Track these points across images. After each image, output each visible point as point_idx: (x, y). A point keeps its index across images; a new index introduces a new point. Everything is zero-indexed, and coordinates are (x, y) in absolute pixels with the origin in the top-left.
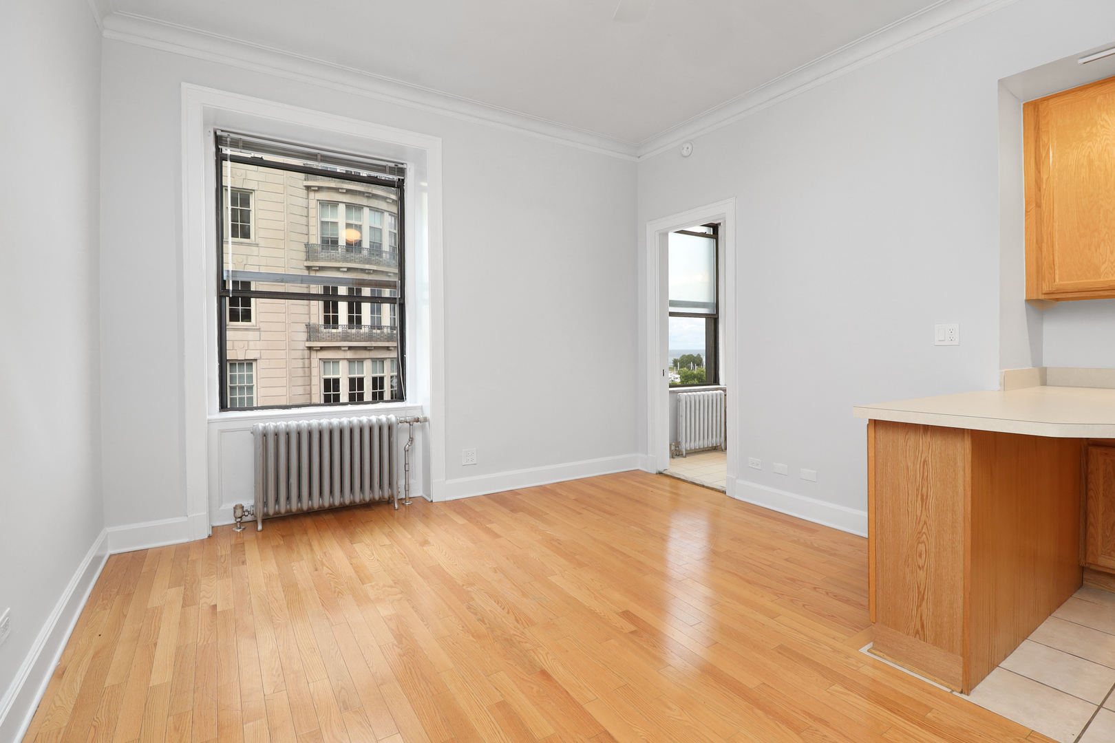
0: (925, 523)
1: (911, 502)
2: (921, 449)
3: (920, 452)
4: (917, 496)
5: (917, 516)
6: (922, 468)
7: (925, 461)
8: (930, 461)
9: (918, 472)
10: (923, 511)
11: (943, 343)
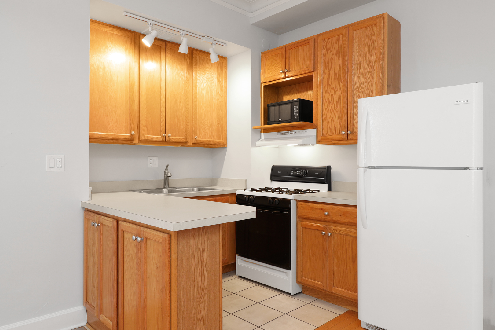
0: (203, 289)
1: (196, 279)
2: (201, 242)
3: (201, 243)
4: (199, 274)
5: (199, 287)
6: (201, 255)
7: (203, 249)
8: (205, 248)
9: (200, 258)
10: (202, 282)
11: (53, 169)
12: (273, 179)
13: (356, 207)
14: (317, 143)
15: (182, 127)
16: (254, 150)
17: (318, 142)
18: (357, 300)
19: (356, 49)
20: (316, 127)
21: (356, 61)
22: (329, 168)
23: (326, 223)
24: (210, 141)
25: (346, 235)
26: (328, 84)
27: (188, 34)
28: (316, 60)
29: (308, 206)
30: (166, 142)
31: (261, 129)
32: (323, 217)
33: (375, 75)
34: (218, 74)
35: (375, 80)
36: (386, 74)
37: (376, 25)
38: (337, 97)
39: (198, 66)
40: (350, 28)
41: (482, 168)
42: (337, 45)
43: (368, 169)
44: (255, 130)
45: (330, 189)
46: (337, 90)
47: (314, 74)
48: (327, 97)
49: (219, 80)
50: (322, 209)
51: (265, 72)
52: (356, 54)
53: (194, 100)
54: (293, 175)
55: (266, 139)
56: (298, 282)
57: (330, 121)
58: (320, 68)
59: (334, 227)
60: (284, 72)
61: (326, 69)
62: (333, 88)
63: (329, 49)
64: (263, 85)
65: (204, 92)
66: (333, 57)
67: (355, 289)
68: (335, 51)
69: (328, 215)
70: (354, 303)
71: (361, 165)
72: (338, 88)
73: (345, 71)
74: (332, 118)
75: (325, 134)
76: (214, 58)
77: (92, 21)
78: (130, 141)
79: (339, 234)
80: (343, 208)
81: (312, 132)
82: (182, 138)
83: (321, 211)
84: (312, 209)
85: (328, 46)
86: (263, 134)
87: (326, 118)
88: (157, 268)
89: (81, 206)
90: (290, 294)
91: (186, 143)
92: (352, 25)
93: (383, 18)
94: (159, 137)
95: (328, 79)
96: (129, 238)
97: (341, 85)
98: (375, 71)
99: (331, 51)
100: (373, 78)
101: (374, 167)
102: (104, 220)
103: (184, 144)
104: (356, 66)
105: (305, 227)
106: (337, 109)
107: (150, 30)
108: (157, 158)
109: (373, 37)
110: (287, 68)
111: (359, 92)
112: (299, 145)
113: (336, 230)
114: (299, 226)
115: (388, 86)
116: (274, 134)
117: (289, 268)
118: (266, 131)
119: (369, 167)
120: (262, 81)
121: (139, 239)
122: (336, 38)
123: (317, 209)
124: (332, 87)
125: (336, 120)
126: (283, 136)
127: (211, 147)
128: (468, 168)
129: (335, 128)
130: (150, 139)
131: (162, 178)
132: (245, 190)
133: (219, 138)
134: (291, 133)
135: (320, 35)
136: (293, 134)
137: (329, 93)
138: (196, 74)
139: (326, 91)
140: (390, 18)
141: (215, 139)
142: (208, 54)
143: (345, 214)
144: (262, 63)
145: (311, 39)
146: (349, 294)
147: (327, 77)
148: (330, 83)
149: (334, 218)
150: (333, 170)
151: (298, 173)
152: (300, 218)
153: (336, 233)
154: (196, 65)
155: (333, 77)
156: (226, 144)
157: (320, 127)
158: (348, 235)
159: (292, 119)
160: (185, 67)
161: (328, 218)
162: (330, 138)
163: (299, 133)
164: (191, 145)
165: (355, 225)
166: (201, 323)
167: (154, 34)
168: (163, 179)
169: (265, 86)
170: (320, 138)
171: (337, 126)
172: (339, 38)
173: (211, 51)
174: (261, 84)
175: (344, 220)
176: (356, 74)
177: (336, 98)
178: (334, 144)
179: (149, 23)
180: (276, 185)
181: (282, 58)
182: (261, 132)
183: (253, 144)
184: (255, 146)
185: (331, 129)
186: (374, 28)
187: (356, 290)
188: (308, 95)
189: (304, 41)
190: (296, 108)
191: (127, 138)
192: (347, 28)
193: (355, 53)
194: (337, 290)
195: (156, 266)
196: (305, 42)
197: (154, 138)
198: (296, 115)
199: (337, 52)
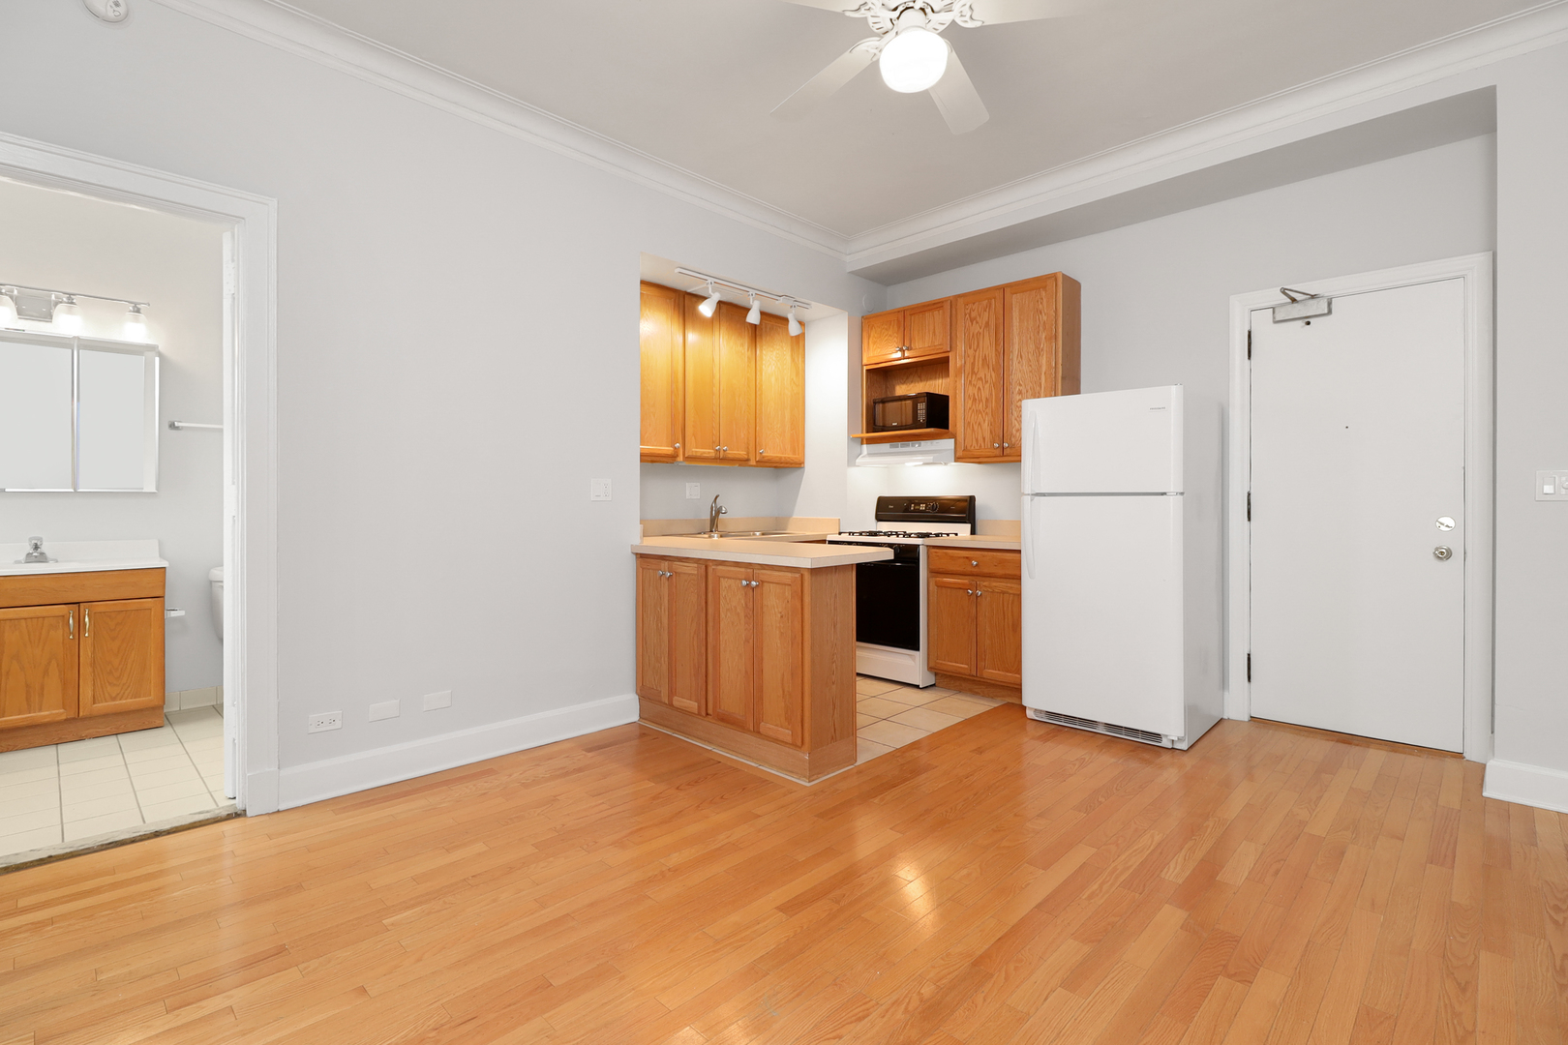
1: (829, 632)
4: (832, 625)
5: (832, 642)
11: (599, 499)
12: (879, 518)
13: (1019, 551)
14: (955, 461)
15: (742, 436)
16: (853, 472)
17: (957, 459)
18: (1021, 685)
19: (1016, 322)
20: (954, 436)
21: (1016, 340)
22: (972, 499)
23: (973, 578)
24: (781, 458)
25: (1004, 593)
26: (973, 372)
27: (760, 293)
28: (953, 334)
29: (946, 553)
30: (722, 459)
31: (862, 439)
32: (969, 569)
33: (1044, 361)
34: (792, 350)
35: (1044, 369)
36: (1060, 361)
37: (1045, 288)
38: (987, 392)
39: (764, 339)
40: (1007, 291)
41: (1182, 494)
42: (987, 314)
43: (1036, 498)
44: (852, 440)
45: (973, 532)
46: (987, 382)
47: (950, 354)
48: (971, 391)
49: (793, 360)
50: (967, 558)
51: (868, 348)
52: (1016, 330)
53: (758, 393)
54: (915, 511)
55: (870, 454)
56: (930, 669)
57: (976, 427)
58: (961, 347)
59: (985, 583)
60: (901, 350)
61: (970, 348)
62: (981, 379)
63: (975, 319)
64: (865, 368)
65: (773, 380)
66: (981, 331)
67: (1017, 667)
68: (984, 323)
69: (976, 565)
70: (1017, 689)
71: (1026, 492)
72: (988, 377)
73: (1000, 353)
74: (979, 424)
75: (969, 448)
76: (794, 329)
77: (643, 282)
78: (671, 458)
79: (993, 592)
80: (999, 554)
81: (948, 444)
82: (742, 453)
83: (967, 560)
84: (952, 558)
85: (973, 314)
86: (865, 446)
87: (969, 423)
88: (782, 617)
89: (630, 551)
90: (917, 687)
91: (748, 460)
92: (1010, 285)
93: (1056, 280)
94: (709, 452)
95: (973, 364)
96: (730, 586)
97: (993, 375)
98: (1045, 357)
99: (977, 322)
100: (1041, 367)
101: (1043, 495)
102: (678, 566)
103: (743, 462)
104: (1016, 347)
105: (940, 586)
106: (987, 410)
107: (710, 292)
108: (698, 484)
109: (1041, 306)
110: (907, 344)
111: (1020, 385)
112: (925, 464)
113: (990, 587)
114: (932, 584)
115: (1063, 378)
116: (885, 447)
117: (917, 649)
118: (870, 441)
119: (1037, 494)
120: (865, 362)
121: (754, 583)
122: (985, 302)
123: (960, 558)
124: (978, 376)
125: (986, 426)
126: (900, 449)
127: (775, 467)
128: (1165, 494)
129: (984, 439)
130: (699, 454)
131: (707, 516)
132: (840, 533)
133: (794, 453)
134: (913, 446)
135: (959, 296)
136: (916, 446)
137: (975, 386)
138: (761, 350)
139: (970, 382)
140: (1065, 276)
141: (788, 455)
142: (785, 320)
143: (1002, 562)
144: (864, 334)
145: (946, 301)
146: (1009, 677)
147: (972, 360)
148: (976, 370)
149: (986, 570)
150: (978, 503)
151: (923, 507)
152: (933, 572)
153: (987, 591)
154: (761, 336)
155: (981, 363)
156: (804, 463)
157: (960, 436)
158: (1007, 593)
159: (916, 425)
160: (746, 341)
161: (976, 570)
162: (977, 453)
163: (926, 445)
164: (754, 464)
165: (1017, 578)
166: (834, 687)
167: (716, 297)
168: (709, 518)
169: (867, 370)
170: (960, 454)
171: (987, 435)
172: (990, 304)
173: (790, 317)
174: (862, 366)
175: (1000, 571)
176: (1015, 359)
177: (985, 394)
178: (979, 463)
179: (709, 281)
180: (885, 526)
181: (899, 328)
182: (862, 444)
183: (851, 462)
184: (855, 466)
185: (977, 440)
186: (1043, 293)
187: (1019, 670)
188: (937, 386)
189: (935, 304)
190: (922, 407)
191: (669, 453)
192: (1003, 288)
193: (1015, 328)
194: (991, 673)
195: (779, 615)
196: (936, 306)
197: (704, 453)
198: (922, 418)
199: (987, 324)
